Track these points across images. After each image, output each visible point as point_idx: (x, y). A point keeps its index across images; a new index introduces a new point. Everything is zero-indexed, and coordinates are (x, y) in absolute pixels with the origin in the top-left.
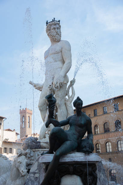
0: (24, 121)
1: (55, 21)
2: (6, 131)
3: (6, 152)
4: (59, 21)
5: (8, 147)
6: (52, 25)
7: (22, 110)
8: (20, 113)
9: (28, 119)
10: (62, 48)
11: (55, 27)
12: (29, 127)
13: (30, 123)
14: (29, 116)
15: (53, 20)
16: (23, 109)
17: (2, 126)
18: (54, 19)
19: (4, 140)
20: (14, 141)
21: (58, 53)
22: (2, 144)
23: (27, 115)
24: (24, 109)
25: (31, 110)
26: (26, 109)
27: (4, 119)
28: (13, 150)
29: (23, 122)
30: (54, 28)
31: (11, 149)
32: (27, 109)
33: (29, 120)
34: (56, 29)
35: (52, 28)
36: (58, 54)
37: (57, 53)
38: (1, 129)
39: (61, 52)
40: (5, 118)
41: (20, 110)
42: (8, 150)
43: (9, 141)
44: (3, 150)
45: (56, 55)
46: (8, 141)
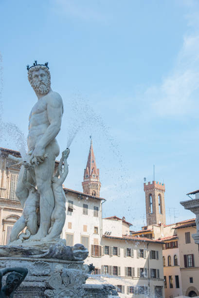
0: (151, 202)
1: (37, 65)
2: (107, 220)
3: (108, 254)
4: (46, 64)
5: (112, 245)
6: (33, 71)
7: (147, 184)
8: (145, 190)
9: (159, 200)
10: (47, 105)
11: (37, 73)
12: (161, 212)
13: (163, 205)
14: (159, 195)
15: (34, 64)
16: (149, 183)
17: (99, 212)
18: (36, 62)
19: (103, 234)
20: (121, 236)
21: (42, 112)
22: (102, 239)
23: (157, 193)
24: (151, 183)
25: (163, 185)
26: (153, 182)
27: (102, 201)
28: (119, 250)
29: (150, 204)
30: (37, 76)
31: (116, 248)
32: (156, 183)
33: (161, 200)
34: (40, 77)
35: (33, 75)
36: (41, 114)
37: (39, 113)
38: (99, 216)
39: (46, 109)
40: (104, 200)
41: (145, 184)
42: (111, 250)
43: (112, 235)
44: (102, 249)
45: (38, 115)
46: (110, 235)
